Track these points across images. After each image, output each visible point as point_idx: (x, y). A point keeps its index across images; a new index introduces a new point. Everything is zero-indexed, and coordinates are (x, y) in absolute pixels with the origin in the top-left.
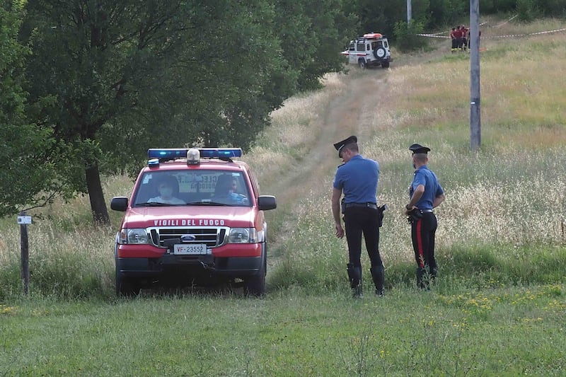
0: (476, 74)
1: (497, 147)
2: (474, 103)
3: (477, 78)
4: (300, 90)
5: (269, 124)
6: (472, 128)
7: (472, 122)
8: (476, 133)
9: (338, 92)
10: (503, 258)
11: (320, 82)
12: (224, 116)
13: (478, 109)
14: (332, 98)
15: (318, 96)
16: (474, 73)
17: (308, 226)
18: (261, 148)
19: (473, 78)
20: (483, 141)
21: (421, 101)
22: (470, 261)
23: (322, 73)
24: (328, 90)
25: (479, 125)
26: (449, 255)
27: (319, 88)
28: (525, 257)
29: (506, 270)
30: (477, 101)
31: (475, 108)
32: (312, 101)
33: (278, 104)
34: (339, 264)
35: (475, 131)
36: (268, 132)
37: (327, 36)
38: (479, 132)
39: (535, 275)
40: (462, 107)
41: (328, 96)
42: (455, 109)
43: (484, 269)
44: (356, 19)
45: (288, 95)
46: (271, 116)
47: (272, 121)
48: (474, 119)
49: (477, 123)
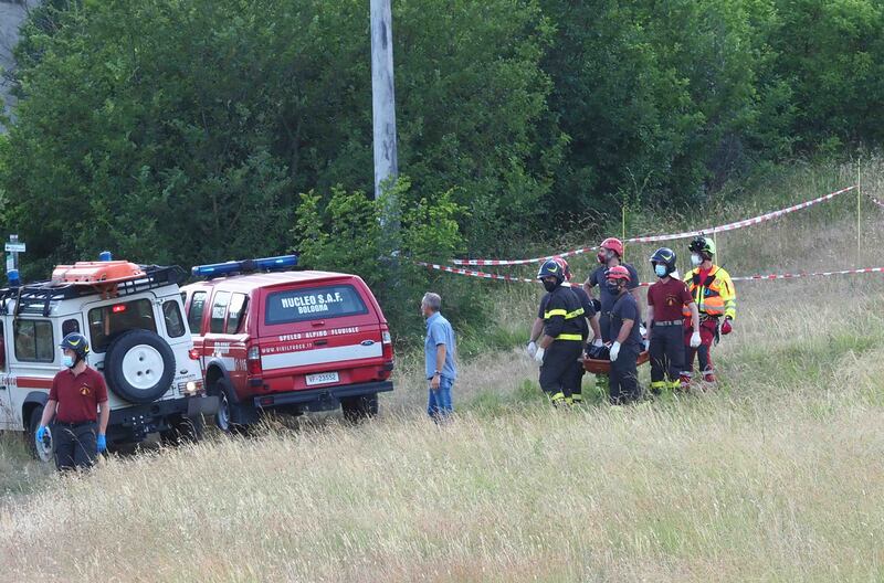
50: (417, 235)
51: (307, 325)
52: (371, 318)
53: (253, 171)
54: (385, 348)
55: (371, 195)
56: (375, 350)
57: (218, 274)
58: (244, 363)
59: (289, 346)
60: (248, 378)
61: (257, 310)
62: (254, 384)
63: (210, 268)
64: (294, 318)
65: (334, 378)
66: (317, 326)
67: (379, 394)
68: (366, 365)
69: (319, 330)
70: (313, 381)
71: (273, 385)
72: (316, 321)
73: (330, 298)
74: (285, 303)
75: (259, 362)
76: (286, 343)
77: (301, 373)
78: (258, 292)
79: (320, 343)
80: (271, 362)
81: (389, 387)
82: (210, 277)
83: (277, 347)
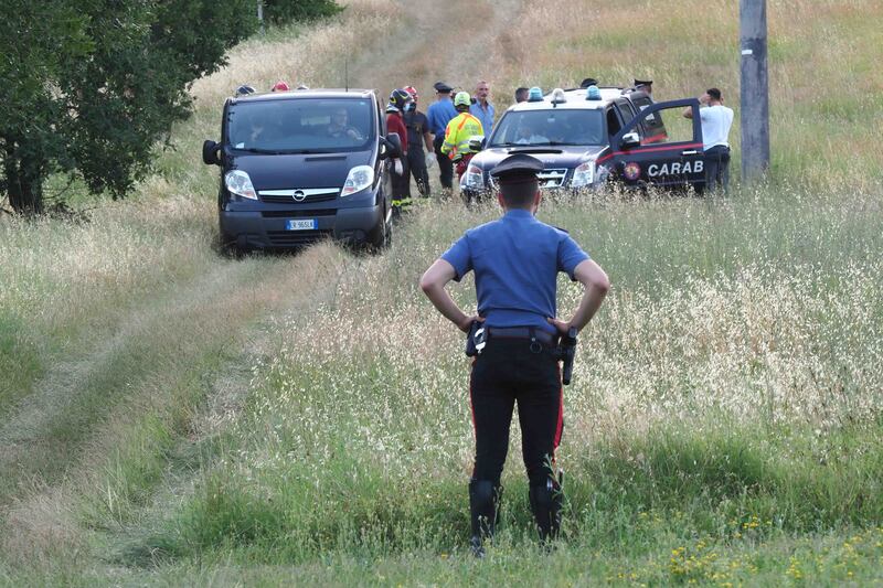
1: (813, 171)
4: (275, 20)
5: (186, 116)
6: (745, 121)
7: (745, 103)
8: (756, 135)
9: (380, 24)
10: (782, 462)
12: (57, 94)
13: (761, 70)
14: (364, 41)
15: (322, 37)
17: (277, 386)
18: (162, 181)
20: (777, 157)
21: (609, 47)
22: (697, 469)
24: (351, 21)
25: (765, 113)
26: (641, 456)
27: (327, 14)
28: (843, 459)
29: (791, 493)
30: (759, 46)
31: (753, 64)
32: (308, 49)
33: (209, 60)
34: (348, 481)
35: (755, 131)
36: (182, 136)
38: (764, 132)
39: (867, 504)
40: (722, 65)
41: (350, 34)
42: (702, 68)
43: (733, 492)
45: (238, 32)
46: (192, 93)
47: (196, 105)
48: (749, 96)
49: (759, 109)
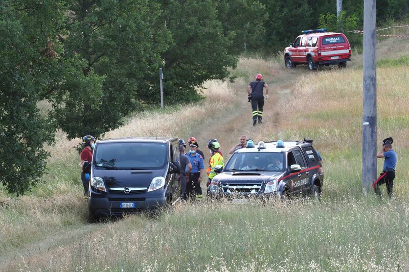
0: (371, 83)
2: (368, 123)
3: (372, 89)
4: (171, 103)
6: (364, 159)
7: (364, 150)
9: (220, 106)
11: (198, 92)
13: (373, 133)
14: (212, 114)
15: (188, 111)
16: (369, 81)
19: (367, 89)
23: (200, 80)
30: (372, 120)
31: (369, 130)
35: (369, 164)
37: (207, 30)
38: (374, 165)
44: (262, 9)
48: (367, 146)
50: (348, 24)
51: (332, 45)
52: (346, 44)
53: (304, 9)
54: (350, 51)
55: (336, 15)
56: (347, 51)
57: (308, 33)
58: (317, 54)
59: (328, 50)
60: (318, 57)
61: (320, 41)
62: (320, 59)
63: (306, 31)
64: (328, 43)
65: (338, 58)
66: (334, 45)
67: (347, 62)
68: (345, 55)
69: (335, 46)
70: (333, 58)
71: (324, 59)
72: (334, 44)
73: (337, 39)
74: (327, 40)
75: (321, 54)
76: (327, 49)
77: (330, 56)
78: (320, 37)
79: (335, 49)
80: (323, 54)
81: (350, 60)
82: (306, 34)
83: (325, 50)
